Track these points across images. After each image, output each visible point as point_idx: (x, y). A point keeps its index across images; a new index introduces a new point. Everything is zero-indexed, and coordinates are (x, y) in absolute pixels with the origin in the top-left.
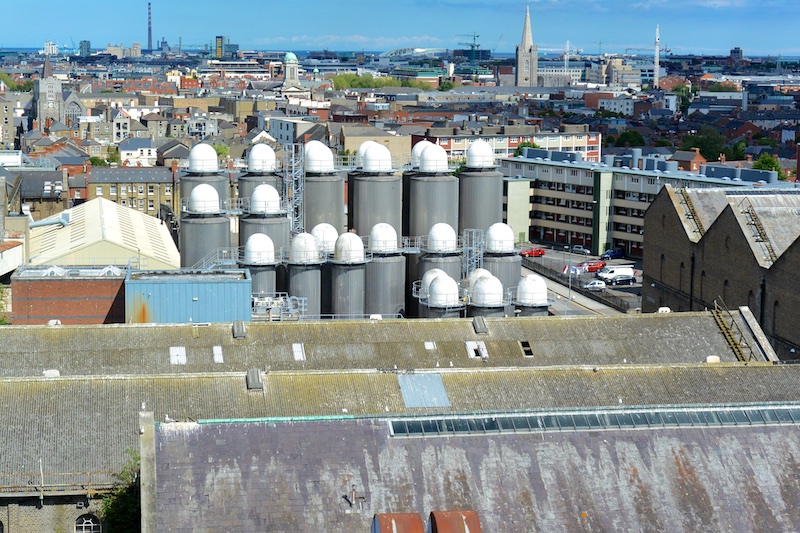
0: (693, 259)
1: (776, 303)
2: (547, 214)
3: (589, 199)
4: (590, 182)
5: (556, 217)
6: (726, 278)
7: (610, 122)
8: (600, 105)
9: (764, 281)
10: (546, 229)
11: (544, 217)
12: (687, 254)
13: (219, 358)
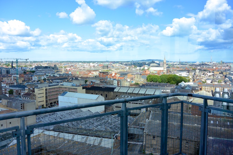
13: (217, 123)
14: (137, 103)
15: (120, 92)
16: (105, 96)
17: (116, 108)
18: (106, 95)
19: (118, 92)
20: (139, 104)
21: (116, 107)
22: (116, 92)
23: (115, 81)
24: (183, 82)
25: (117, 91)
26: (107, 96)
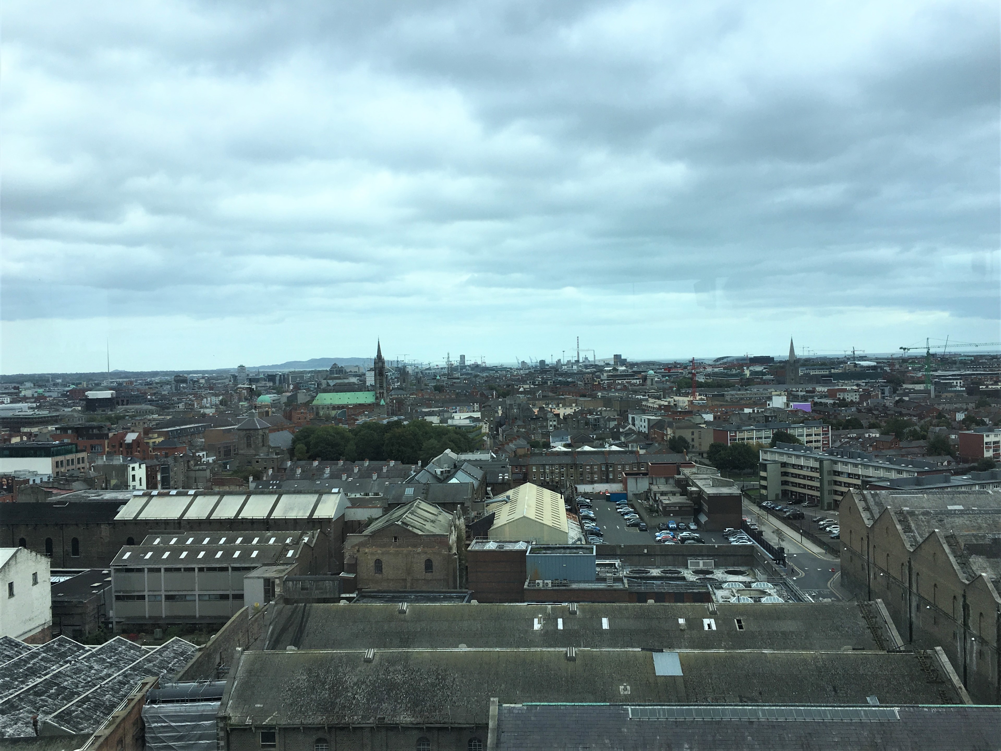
0: (868, 537)
1: (918, 574)
2: (792, 483)
3: (817, 475)
4: (817, 465)
5: (799, 485)
6: (888, 552)
7: (841, 411)
8: (838, 396)
9: (910, 558)
10: (792, 492)
11: (790, 485)
12: (864, 533)
13: (560, 626)
14: (225, 569)
15: (147, 522)
16: (70, 550)
17: (121, 603)
18: (75, 542)
19: (136, 522)
20: (235, 569)
21: (118, 598)
22: (124, 522)
23: (136, 465)
24: (448, 451)
25: (131, 517)
26: (81, 549)
